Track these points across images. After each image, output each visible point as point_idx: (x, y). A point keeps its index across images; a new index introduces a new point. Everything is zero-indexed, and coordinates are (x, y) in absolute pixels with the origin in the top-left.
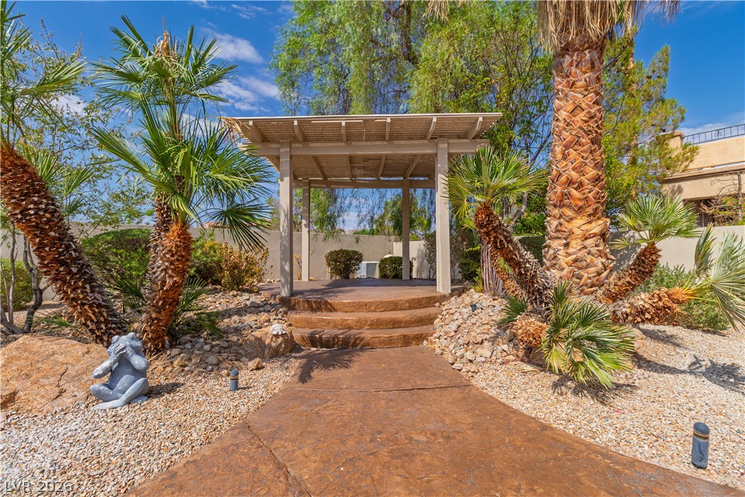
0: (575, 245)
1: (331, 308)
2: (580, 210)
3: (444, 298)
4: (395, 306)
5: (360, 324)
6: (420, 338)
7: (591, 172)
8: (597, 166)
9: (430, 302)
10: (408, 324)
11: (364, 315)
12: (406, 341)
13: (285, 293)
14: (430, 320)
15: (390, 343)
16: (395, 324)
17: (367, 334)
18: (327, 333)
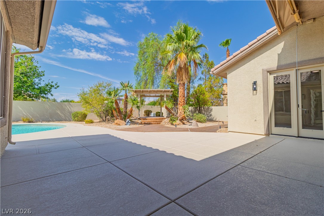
0: (181, 110)
1: (146, 119)
2: (181, 106)
3: (165, 118)
4: (157, 119)
5: (151, 121)
6: (160, 123)
7: (183, 101)
8: (183, 100)
9: (162, 119)
10: (158, 121)
11: (152, 120)
12: (158, 123)
13: (139, 117)
14: (162, 121)
15: (155, 124)
16: (156, 121)
17: (152, 122)
18: (146, 122)
